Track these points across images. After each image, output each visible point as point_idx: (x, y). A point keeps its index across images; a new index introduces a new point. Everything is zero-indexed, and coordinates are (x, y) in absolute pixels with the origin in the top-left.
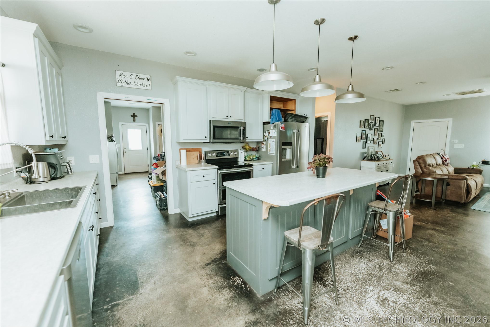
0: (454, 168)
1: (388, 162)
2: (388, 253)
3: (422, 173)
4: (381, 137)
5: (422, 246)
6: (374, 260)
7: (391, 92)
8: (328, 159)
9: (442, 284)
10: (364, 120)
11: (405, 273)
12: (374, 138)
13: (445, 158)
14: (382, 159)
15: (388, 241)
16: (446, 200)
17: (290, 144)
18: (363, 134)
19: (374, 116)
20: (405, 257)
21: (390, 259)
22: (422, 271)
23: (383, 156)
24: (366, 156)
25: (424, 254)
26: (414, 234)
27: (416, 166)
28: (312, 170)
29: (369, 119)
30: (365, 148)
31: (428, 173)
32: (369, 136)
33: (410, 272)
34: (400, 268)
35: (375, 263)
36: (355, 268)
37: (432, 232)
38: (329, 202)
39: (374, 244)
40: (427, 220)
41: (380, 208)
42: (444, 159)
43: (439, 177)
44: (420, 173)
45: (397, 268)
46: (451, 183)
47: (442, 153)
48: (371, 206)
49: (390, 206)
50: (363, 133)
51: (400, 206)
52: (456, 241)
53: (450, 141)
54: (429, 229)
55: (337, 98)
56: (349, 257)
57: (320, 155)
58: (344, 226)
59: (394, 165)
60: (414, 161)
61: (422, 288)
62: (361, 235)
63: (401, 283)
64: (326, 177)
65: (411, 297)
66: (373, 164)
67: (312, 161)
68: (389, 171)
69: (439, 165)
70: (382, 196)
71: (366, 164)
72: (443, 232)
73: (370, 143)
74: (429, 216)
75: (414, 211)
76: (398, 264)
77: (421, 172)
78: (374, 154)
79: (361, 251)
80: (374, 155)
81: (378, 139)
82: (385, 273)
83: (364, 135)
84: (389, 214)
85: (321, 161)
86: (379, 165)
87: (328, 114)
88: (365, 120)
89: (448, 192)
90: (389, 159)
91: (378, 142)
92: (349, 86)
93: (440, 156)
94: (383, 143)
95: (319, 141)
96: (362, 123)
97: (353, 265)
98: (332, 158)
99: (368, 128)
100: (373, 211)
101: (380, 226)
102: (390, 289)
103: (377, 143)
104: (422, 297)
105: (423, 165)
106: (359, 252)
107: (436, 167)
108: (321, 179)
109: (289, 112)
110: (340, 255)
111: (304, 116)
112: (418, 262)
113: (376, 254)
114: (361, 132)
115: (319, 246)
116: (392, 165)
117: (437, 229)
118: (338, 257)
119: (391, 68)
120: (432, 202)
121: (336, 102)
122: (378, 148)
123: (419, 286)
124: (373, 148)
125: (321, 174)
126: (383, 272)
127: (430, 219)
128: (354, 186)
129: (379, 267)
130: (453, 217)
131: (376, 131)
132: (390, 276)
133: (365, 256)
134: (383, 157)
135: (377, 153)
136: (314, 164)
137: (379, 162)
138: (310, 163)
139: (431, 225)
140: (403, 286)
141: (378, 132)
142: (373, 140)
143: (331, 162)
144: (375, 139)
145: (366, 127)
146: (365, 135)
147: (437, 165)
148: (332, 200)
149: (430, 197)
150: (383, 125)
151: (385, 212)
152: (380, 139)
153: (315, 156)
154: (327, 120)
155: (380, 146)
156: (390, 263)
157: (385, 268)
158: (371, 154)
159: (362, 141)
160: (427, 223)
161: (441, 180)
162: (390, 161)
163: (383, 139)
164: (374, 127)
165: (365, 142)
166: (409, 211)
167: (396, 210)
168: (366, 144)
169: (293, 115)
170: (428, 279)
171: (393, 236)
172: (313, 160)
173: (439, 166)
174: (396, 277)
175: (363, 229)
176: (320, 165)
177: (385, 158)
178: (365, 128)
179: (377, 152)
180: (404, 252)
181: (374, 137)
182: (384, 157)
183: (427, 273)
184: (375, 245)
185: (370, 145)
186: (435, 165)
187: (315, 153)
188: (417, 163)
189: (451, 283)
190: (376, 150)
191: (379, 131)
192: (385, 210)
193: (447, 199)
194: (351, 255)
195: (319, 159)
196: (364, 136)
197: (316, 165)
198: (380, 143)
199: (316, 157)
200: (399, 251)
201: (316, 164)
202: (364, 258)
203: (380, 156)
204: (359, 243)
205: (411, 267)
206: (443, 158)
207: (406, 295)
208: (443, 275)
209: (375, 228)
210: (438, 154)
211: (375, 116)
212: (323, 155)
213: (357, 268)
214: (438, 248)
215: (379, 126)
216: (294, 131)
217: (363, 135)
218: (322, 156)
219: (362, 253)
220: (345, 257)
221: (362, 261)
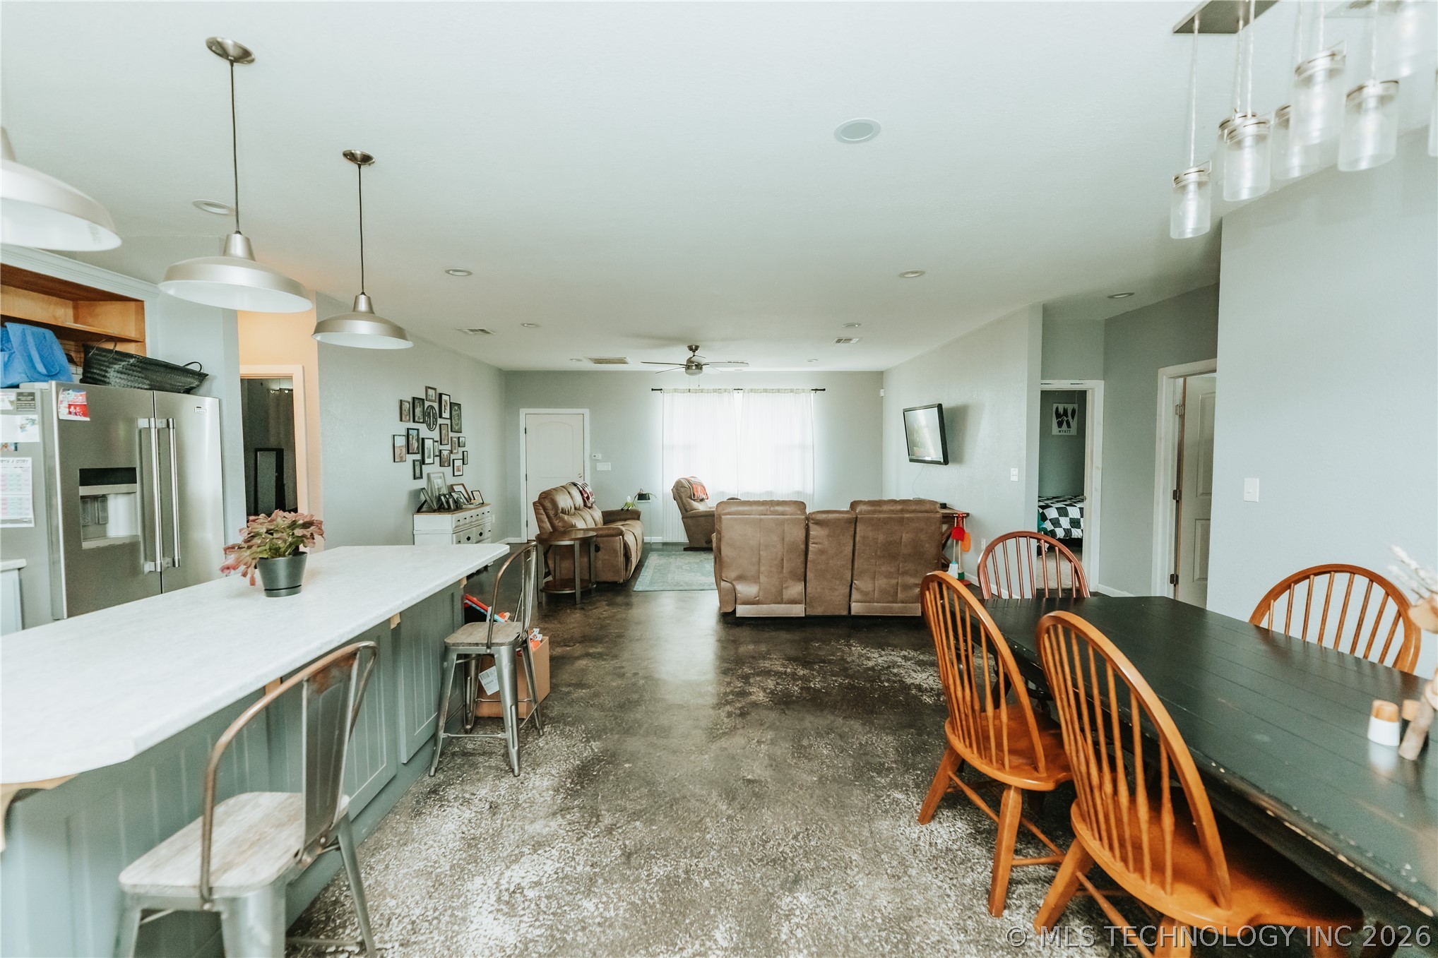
0: (602, 512)
1: (480, 511)
2: (506, 755)
3: (552, 530)
4: (459, 446)
5: (571, 703)
6: (475, 795)
7: (471, 333)
8: (307, 525)
9: (614, 775)
10: (410, 400)
11: (548, 789)
12: (440, 450)
13: (587, 493)
14: (465, 504)
15: (503, 723)
16: (598, 583)
17: (126, 475)
18: (411, 439)
19: (435, 389)
20: (543, 746)
21: (513, 771)
22: (578, 765)
23: (467, 496)
24: (426, 501)
25: (577, 721)
26: (554, 681)
27: (538, 516)
28: (244, 575)
29: (424, 398)
30: (421, 477)
31: (562, 529)
32: (428, 443)
33: (556, 782)
34: (537, 784)
35: (480, 800)
36: (426, 847)
37: (583, 663)
38: (322, 685)
39: (470, 746)
40: (572, 638)
41: (477, 644)
42: (586, 495)
43: (580, 535)
44: (549, 531)
45: (531, 785)
46: (601, 545)
47: (580, 483)
48: (454, 645)
49: (499, 630)
50: (411, 437)
51: (520, 624)
52: (623, 667)
53: (590, 456)
54: (578, 658)
55: (320, 328)
56: (405, 822)
57: (273, 515)
58: (381, 732)
59: (494, 516)
60: (534, 503)
61: (584, 807)
62: (434, 737)
63: (542, 822)
64: (302, 587)
65: (567, 845)
66: (444, 522)
67: (239, 539)
68: (486, 535)
69: (579, 509)
70: (478, 608)
71: (428, 523)
72: (600, 656)
73: (433, 463)
74: (574, 628)
75: (546, 625)
76: (532, 775)
77: (550, 528)
78: (445, 493)
79: (440, 785)
80: (445, 496)
81: (451, 452)
82: (505, 817)
83: (414, 441)
84: (499, 652)
85: (279, 535)
86: (461, 523)
87: (295, 370)
88: (414, 398)
89: (599, 564)
90: (483, 503)
91: (453, 460)
92: (357, 298)
93: (578, 488)
94: (463, 464)
95: (267, 463)
96: (406, 406)
97: (420, 843)
98: (321, 523)
99: (423, 423)
100: (459, 657)
101: (481, 690)
102: (522, 854)
103: (451, 463)
104: (586, 831)
105: (551, 513)
106: (434, 791)
107: (574, 514)
108: (284, 601)
109: (110, 346)
110: (379, 829)
111: (189, 367)
112: (568, 747)
113: (478, 773)
114: (404, 433)
115: (296, 855)
116: (490, 519)
117: (591, 651)
118: (371, 842)
119: (466, 274)
120: (575, 593)
121: (319, 337)
122: (454, 476)
123: (578, 806)
124: (441, 478)
125: (283, 582)
126: (501, 816)
127: (577, 633)
128: (401, 602)
129: (491, 807)
130: (612, 617)
131: (443, 432)
132: (518, 818)
133: (451, 793)
134: (469, 500)
135: (451, 488)
136: (248, 552)
137: (460, 515)
138: (233, 547)
139: (580, 647)
140: (547, 829)
141: (451, 434)
142: (440, 456)
143: (316, 536)
144: (445, 453)
145: (416, 418)
146: (418, 442)
147: (575, 508)
148: (335, 672)
149: (570, 583)
150: (460, 416)
151: (488, 651)
152: (458, 453)
153: (254, 521)
154: (292, 390)
155: (459, 470)
156: (515, 780)
157: (504, 804)
158: (437, 495)
159: (411, 458)
160: (572, 646)
161: (586, 543)
162: (486, 509)
163: (463, 452)
164: (440, 421)
165: (418, 460)
166: (538, 630)
167: (512, 638)
168: (423, 466)
169: (132, 361)
170: (591, 777)
171: (513, 708)
172: (245, 535)
173: (579, 512)
174: (530, 812)
175: (438, 717)
176: (276, 552)
177: (473, 501)
178: (414, 421)
179: (452, 486)
180: (540, 737)
181: (441, 447)
182: (471, 499)
183: (587, 766)
184: (474, 749)
185: (432, 468)
186: (573, 510)
187: (254, 508)
188: (541, 508)
189: (627, 765)
190: (449, 483)
191: (452, 431)
192: (489, 646)
193: (598, 580)
194: (413, 812)
195: (269, 532)
196: (415, 444)
197: (260, 552)
198: (458, 463)
199: (255, 525)
200: (530, 739)
201: (259, 549)
202: (449, 802)
203: (461, 498)
204: (431, 764)
205: (558, 767)
206: (583, 492)
207: (556, 847)
208: (614, 755)
209: (468, 702)
210: (575, 485)
211: (439, 391)
212: (286, 514)
213: (435, 845)
214: (597, 695)
215: (451, 418)
216: (142, 423)
217: (411, 442)
218: (279, 520)
219: (443, 791)
220: (393, 828)
221: (444, 814)
